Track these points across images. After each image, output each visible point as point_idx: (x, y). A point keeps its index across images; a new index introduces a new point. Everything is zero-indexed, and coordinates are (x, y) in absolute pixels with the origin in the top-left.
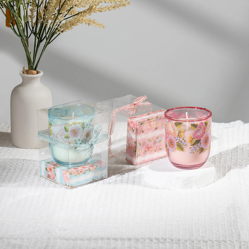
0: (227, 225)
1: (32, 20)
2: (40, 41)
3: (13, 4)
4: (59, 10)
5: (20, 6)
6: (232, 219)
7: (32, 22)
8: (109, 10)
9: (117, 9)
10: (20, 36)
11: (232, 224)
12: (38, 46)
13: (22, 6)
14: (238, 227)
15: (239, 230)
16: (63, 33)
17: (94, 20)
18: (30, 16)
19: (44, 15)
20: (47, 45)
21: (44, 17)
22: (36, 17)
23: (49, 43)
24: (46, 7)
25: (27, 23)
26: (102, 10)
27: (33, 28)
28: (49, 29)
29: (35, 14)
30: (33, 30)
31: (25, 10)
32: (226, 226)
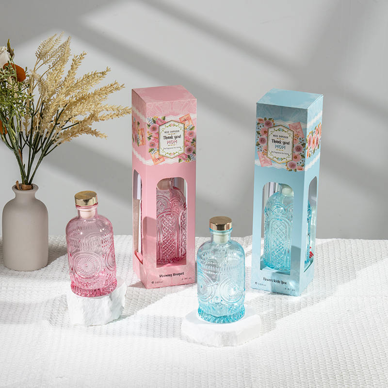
0: (239, 375)
1: (26, 128)
2: (36, 152)
3: (6, 113)
4: (57, 120)
5: (13, 118)
6: (245, 367)
7: (26, 130)
8: (112, 118)
9: (121, 117)
10: (13, 148)
11: (245, 374)
12: (33, 158)
13: (15, 117)
14: (251, 378)
15: (251, 383)
16: (60, 145)
17: (95, 130)
18: (25, 124)
19: (39, 123)
20: (42, 158)
21: (40, 126)
22: (31, 124)
23: (45, 155)
24: (41, 115)
25: (21, 135)
26: (104, 119)
27: (27, 137)
28: (45, 139)
29: (30, 120)
30: (27, 140)
31: (19, 121)
32: (238, 377)
